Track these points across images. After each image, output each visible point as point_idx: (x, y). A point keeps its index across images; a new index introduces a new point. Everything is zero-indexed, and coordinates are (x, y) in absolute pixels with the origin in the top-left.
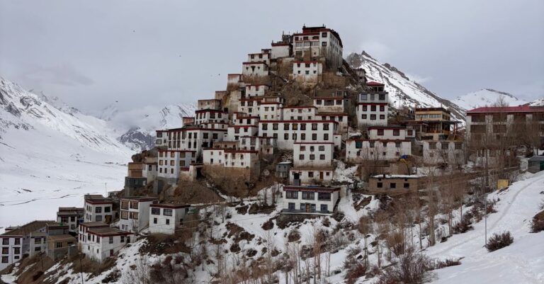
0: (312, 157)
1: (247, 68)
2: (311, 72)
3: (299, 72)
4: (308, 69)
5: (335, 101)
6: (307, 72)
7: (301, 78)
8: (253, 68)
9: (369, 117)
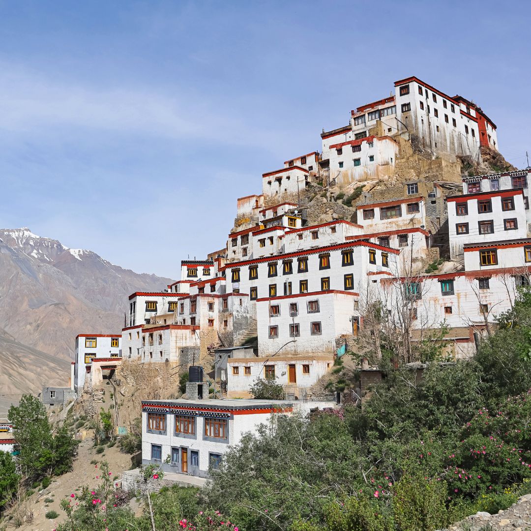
0: (295, 329)
1: (270, 183)
2: (365, 159)
3: (341, 164)
4: (357, 155)
5: (404, 207)
6: (357, 162)
7: (346, 176)
8: (279, 180)
9: (474, 227)
